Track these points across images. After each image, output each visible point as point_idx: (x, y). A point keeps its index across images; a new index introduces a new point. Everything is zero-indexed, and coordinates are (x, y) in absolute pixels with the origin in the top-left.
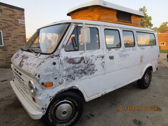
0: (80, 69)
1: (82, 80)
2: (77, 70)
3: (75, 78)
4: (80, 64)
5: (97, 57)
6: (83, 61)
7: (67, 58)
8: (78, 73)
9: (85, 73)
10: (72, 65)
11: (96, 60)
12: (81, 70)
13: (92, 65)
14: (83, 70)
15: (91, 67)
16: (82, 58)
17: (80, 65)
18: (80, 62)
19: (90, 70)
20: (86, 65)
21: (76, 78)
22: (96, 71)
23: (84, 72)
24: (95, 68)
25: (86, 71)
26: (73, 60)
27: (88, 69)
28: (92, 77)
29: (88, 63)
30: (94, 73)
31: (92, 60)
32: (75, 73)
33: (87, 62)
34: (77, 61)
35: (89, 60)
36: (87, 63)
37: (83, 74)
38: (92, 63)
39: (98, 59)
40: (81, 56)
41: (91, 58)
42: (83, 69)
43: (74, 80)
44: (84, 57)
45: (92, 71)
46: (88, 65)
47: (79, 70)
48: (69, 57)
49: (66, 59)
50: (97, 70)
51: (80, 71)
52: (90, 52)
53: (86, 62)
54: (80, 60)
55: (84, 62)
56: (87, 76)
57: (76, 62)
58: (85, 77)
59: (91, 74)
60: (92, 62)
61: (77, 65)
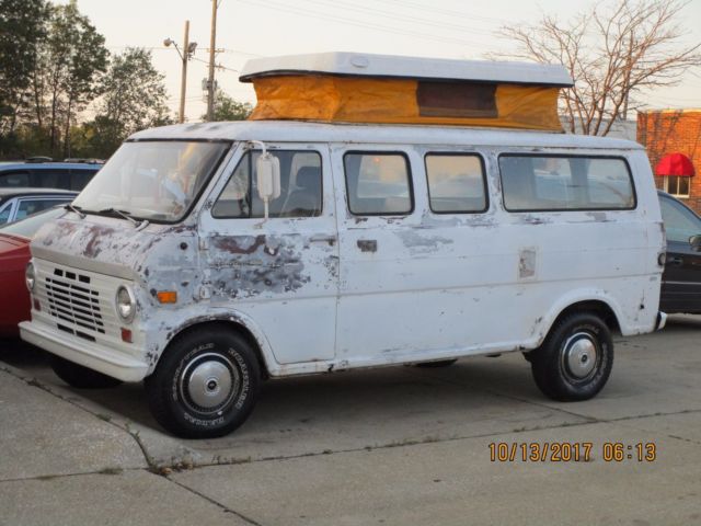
0: (254, 268)
1: (260, 302)
2: (244, 269)
3: (236, 292)
4: (252, 254)
5: (311, 241)
6: (262, 247)
7: (217, 235)
8: (245, 278)
9: (268, 283)
10: (228, 255)
11: (306, 247)
12: (256, 272)
13: (292, 261)
14: (262, 275)
15: (288, 269)
16: (260, 240)
17: (252, 256)
18: (252, 249)
19: (286, 277)
20: (273, 260)
21: (241, 293)
22: (305, 281)
23: (263, 279)
24: (304, 273)
25: (271, 276)
26: (234, 242)
27: (278, 271)
28: (290, 299)
29: (279, 254)
30: (300, 286)
31: (293, 247)
32: (236, 277)
33: (276, 251)
34: (245, 244)
35: (281, 245)
36: (275, 254)
37: (262, 283)
38: (293, 257)
39: (312, 245)
40: (256, 233)
41: (288, 240)
42: (261, 270)
43: (234, 296)
44: (267, 238)
45: (294, 281)
46: (279, 260)
47: (249, 272)
48: (222, 234)
49: (213, 238)
50: (309, 279)
51: (253, 276)
52: (287, 223)
53: (272, 251)
54: (253, 243)
55: (266, 250)
56: (276, 292)
57: (241, 247)
58: (266, 293)
59: (287, 290)
60: (291, 253)
61: (244, 258)
